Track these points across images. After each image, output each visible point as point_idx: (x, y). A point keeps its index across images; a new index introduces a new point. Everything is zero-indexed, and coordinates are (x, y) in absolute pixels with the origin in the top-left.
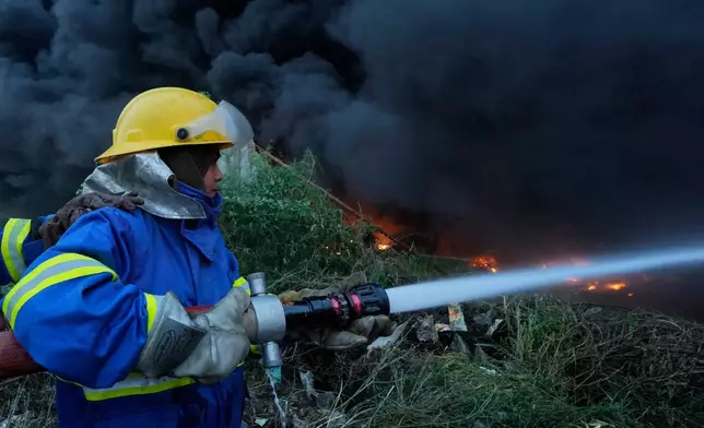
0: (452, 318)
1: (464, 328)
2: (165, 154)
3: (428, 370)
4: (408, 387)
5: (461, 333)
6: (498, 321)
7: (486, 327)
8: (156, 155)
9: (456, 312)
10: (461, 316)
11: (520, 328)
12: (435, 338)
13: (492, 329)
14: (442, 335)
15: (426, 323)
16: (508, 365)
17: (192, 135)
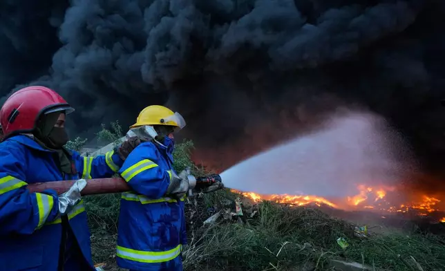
0: (237, 210)
1: (242, 214)
2: (156, 127)
3: (228, 230)
4: (220, 236)
5: (241, 216)
6: (255, 212)
7: (250, 214)
8: (153, 127)
9: (239, 208)
10: (240, 209)
11: (263, 212)
12: (231, 218)
13: (253, 215)
14: (233, 217)
15: (227, 212)
16: (258, 228)
17: (166, 121)
